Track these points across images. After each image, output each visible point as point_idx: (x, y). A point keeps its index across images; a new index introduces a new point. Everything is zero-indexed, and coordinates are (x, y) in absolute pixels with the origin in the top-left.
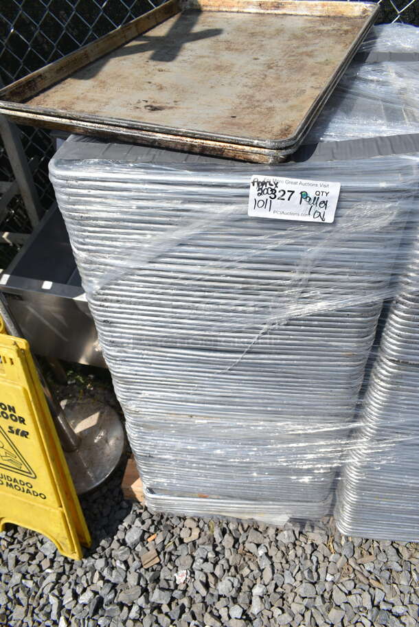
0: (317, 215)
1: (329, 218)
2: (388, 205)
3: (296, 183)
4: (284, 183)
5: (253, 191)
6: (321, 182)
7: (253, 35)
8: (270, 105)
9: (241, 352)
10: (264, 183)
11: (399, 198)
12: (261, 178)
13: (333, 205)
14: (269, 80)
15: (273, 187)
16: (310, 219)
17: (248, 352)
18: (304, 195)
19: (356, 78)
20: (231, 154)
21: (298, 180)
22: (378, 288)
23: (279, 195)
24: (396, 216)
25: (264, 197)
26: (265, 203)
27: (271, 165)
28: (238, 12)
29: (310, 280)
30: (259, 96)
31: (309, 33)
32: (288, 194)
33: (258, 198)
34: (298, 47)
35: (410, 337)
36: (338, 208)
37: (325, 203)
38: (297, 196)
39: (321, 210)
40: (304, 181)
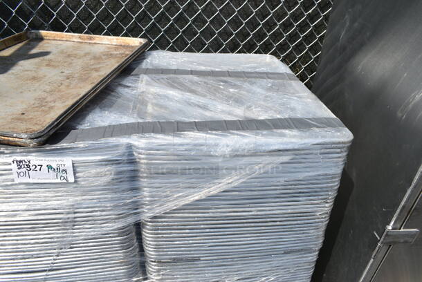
0: (62, 178)
1: (71, 179)
2: (107, 169)
3: (42, 160)
4: (34, 159)
5: (14, 166)
6: (59, 158)
7: (69, 56)
8: (52, 104)
9: (45, 271)
10: (20, 162)
11: (112, 164)
13: (70, 171)
14: (63, 87)
15: (28, 163)
16: (58, 181)
17: (50, 270)
18: (49, 167)
19: (120, 85)
21: (43, 158)
22: (122, 218)
23: (32, 168)
24: (115, 175)
25: (23, 170)
26: (25, 174)
28: (67, 41)
29: (75, 218)
30: (49, 99)
31: (104, 55)
32: (38, 168)
33: (19, 171)
34: (93, 65)
35: (156, 245)
36: (75, 173)
37: (65, 171)
38: (45, 168)
39: (65, 175)
40: (47, 159)
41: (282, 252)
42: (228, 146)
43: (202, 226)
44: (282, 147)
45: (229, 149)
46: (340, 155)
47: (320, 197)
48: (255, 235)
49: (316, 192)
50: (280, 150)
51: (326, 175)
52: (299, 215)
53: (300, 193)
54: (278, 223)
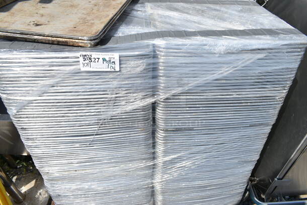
0: (112, 68)
1: (117, 69)
2: (141, 62)
3: (99, 55)
4: (94, 55)
5: (81, 59)
6: (111, 53)
8: (93, 22)
9: (93, 135)
10: (85, 56)
11: (145, 58)
12: (84, 53)
13: (117, 63)
14: (94, 11)
15: (90, 57)
16: (109, 70)
17: (96, 135)
18: (104, 60)
19: (133, 10)
20: (71, 44)
21: (100, 53)
23: (93, 60)
24: (146, 66)
25: (87, 62)
26: (88, 64)
27: (90, 47)
29: (116, 97)
30: (88, 18)
32: (97, 60)
33: (84, 62)
35: (166, 119)
36: (120, 64)
37: (114, 62)
38: (101, 60)
39: (113, 66)
40: (103, 54)
41: (248, 125)
42: (223, 46)
43: (198, 106)
44: (261, 47)
45: (224, 48)
46: (300, 53)
47: (281, 85)
48: (232, 112)
49: (279, 81)
50: (259, 49)
51: (287, 68)
52: (264, 98)
53: (268, 82)
54: (249, 104)
